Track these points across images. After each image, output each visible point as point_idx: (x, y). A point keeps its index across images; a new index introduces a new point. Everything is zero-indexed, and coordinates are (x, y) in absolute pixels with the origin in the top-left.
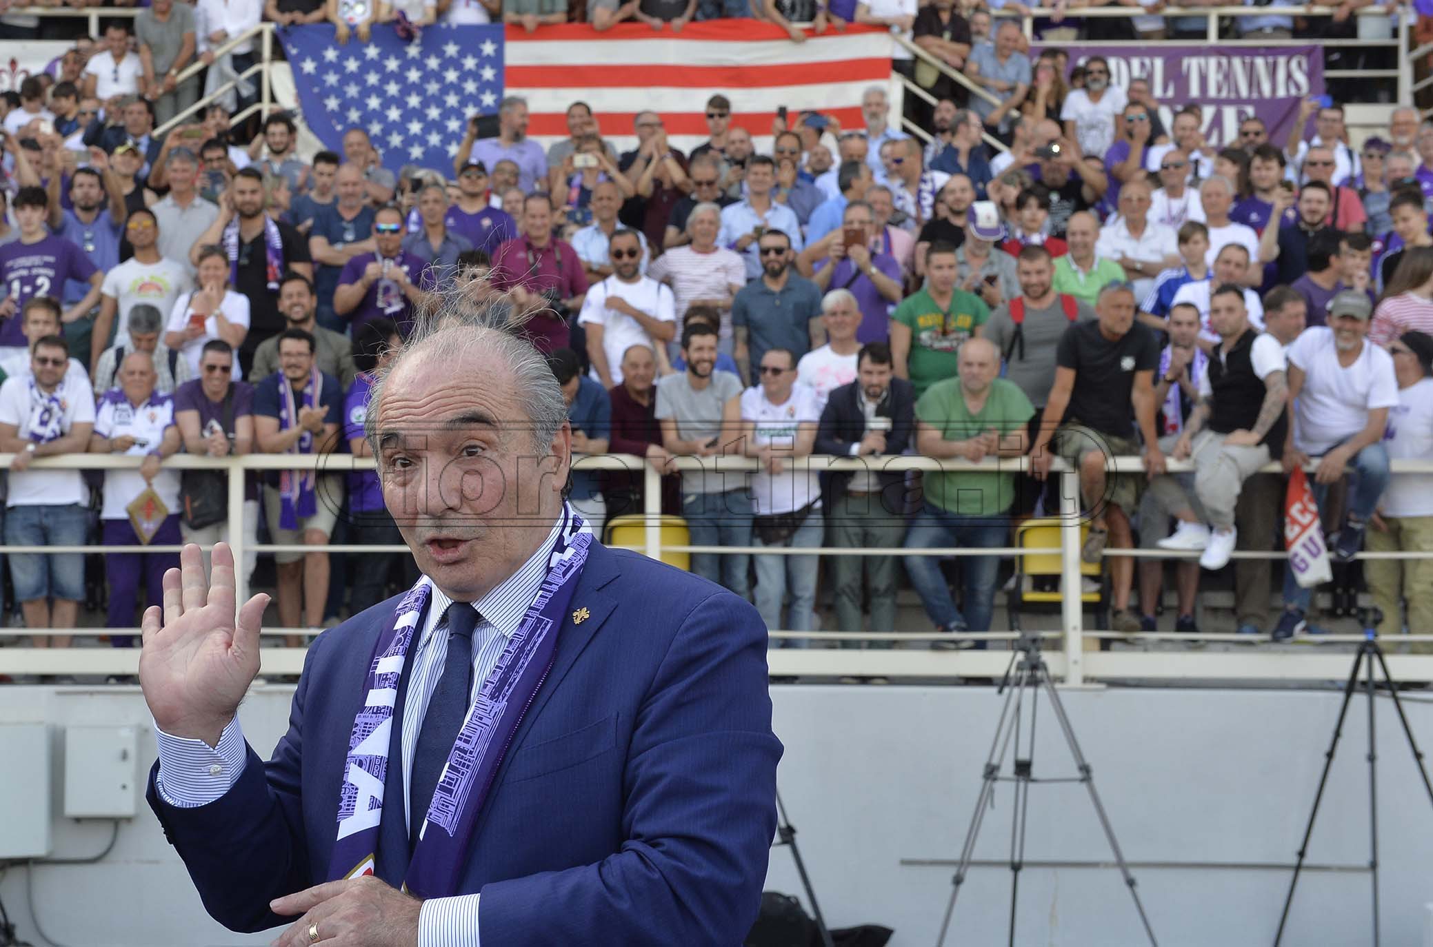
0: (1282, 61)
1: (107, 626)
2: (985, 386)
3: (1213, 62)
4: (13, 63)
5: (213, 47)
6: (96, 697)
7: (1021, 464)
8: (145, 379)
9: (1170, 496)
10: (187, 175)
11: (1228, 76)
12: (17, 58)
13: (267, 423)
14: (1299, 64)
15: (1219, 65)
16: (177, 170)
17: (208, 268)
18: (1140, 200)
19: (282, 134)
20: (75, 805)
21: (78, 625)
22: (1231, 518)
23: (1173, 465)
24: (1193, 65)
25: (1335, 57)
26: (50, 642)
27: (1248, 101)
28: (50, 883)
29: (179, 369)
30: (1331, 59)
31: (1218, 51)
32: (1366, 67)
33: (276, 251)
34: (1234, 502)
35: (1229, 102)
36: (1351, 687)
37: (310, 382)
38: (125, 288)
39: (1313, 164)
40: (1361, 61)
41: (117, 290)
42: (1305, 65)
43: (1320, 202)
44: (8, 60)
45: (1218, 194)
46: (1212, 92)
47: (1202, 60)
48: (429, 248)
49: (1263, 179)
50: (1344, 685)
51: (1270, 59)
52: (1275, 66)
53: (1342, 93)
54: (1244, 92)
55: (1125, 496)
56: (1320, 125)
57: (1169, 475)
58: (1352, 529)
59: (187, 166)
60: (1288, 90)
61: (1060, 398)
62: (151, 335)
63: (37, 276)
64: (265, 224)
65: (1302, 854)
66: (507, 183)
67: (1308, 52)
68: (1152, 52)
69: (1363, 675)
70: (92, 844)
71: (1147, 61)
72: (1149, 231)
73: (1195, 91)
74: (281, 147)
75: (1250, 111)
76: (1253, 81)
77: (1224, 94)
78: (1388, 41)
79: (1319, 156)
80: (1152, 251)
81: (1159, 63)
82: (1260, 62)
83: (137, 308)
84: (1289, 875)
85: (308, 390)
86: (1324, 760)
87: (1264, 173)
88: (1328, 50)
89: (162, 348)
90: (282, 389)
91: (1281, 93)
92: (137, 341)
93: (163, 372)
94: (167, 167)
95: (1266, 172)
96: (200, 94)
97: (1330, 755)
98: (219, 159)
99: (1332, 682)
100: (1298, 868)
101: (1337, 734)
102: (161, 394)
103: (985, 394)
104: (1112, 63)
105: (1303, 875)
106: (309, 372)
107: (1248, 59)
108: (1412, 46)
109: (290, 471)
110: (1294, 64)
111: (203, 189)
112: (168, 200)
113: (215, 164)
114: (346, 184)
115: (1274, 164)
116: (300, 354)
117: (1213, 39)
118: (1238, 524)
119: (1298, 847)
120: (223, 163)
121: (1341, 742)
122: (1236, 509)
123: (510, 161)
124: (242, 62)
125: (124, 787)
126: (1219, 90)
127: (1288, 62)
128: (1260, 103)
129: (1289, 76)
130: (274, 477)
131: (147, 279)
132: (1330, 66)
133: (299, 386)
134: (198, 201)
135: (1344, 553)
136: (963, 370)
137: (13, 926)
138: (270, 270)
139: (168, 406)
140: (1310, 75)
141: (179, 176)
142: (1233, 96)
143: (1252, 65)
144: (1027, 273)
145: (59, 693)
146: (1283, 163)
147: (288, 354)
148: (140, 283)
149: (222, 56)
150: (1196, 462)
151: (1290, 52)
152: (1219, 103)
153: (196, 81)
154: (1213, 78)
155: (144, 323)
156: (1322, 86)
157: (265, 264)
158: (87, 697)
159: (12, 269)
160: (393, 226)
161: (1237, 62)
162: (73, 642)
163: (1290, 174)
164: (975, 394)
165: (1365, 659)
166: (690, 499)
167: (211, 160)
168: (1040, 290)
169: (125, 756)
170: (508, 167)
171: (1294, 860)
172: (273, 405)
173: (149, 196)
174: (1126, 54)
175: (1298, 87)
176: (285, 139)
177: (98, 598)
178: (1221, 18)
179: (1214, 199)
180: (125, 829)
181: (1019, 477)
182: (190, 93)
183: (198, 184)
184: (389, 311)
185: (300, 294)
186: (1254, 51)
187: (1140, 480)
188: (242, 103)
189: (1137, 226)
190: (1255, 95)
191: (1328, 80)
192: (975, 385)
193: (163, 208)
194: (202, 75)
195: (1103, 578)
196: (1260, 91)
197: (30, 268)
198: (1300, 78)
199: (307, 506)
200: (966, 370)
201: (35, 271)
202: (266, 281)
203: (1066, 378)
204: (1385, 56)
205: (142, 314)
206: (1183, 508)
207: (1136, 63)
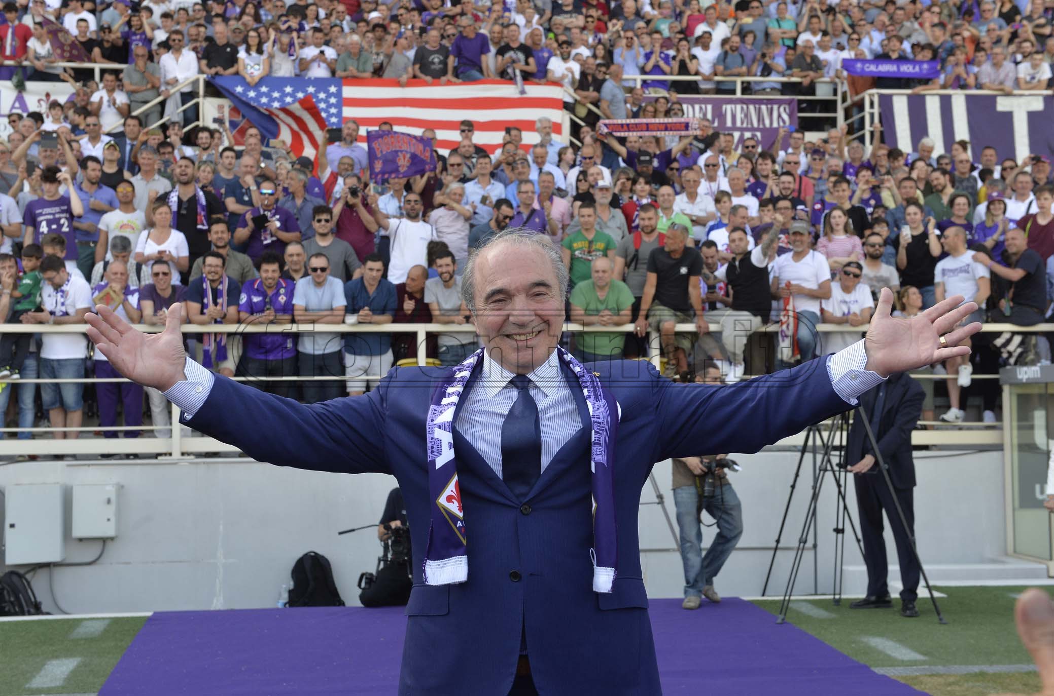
0: (775, 107)
1: (100, 425)
2: (607, 284)
3: (739, 107)
4: (48, 95)
5: (169, 87)
6: (91, 467)
7: (630, 328)
8: (124, 277)
9: (709, 345)
10: (150, 162)
11: (747, 115)
12: (51, 93)
13: (195, 306)
14: (785, 109)
15: (742, 108)
16: (144, 158)
17: (161, 214)
18: (695, 181)
19: (206, 138)
20: (78, 531)
21: (83, 425)
22: (741, 357)
23: (713, 327)
24: (728, 108)
25: (804, 105)
26: (65, 435)
27: (758, 129)
28: (63, 577)
29: (142, 275)
30: (802, 106)
31: (742, 101)
32: (820, 112)
33: (202, 207)
34: (743, 348)
35: (747, 129)
36: (804, 449)
37: (221, 282)
38: (112, 226)
39: (789, 163)
40: (818, 108)
41: (108, 227)
42: (787, 110)
43: (789, 183)
44: (44, 93)
45: (738, 179)
46: (738, 124)
47: (733, 106)
48: (295, 206)
49: (763, 170)
50: (801, 448)
51: (769, 106)
52: (772, 109)
53: (807, 125)
54: (755, 125)
55: (686, 344)
56: (792, 141)
57: (709, 334)
59: (150, 156)
60: (779, 123)
61: (650, 290)
62: (124, 254)
63: (60, 219)
64: (195, 190)
65: (778, 541)
66: (347, 170)
67: (790, 102)
68: (706, 101)
69: (810, 443)
70: (90, 553)
71: (703, 106)
72: (698, 199)
73: (729, 123)
74: (206, 146)
75: (759, 134)
76: (760, 119)
77: (745, 125)
78: (832, 98)
79: (792, 158)
80: (701, 210)
81: (709, 107)
82: (764, 107)
83: (115, 238)
84: (772, 552)
85: (220, 287)
86: (790, 489)
87: (764, 167)
88: (800, 102)
89: (132, 262)
90: (204, 285)
91: (775, 125)
92: (116, 257)
93: (133, 277)
94: (139, 156)
95: (766, 167)
96: (162, 116)
97: (793, 487)
98: (169, 153)
99: (795, 446)
100: (776, 549)
101: (797, 475)
102: (132, 288)
103: (607, 289)
104: (685, 107)
105: (778, 552)
106: (221, 277)
107: (757, 106)
108: (844, 100)
109: (209, 334)
110: (782, 109)
111: (159, 170)
112: (139, 176)
113: (167, 156)
114: (247, 166)
115: (769, 162)
116: (217, 266)
117: (739, 94)
118: (745, 360)
119: (776, 538)
120: (171, 155)
121: (799, 479)
122: (744, 352)
123: (348, 157)
124: (186, 97)
125: (109, 520)
126: (742, 123)
127: (779, 108)
128: (764, 130)
129: (779, 116)
130: (199, 337)
131: (125, 222)
132: (801, 110)
133: (214, 285)
134: (157, 177)
136: (595, 275)
137: (40, 603)
138: (199, 217)
139: (136, 296)
140: (791, 116)
141: (146, 162)
142: (749, 126)
143: (760, 109)
144: (644, 219)
145: (68, 466)
146: (774, 162)
147: (210, 265)
148: (121, 224)
149: (174, 93)
150: (722, 326)
151: (780, 103)
152: (742, 130)
153: (159, 108)
154: (739, 116)
155: (120, 247)
156: (796, 121)
157: (196, 214)
158: (86, 467)
159: (41, 214)
160: (270, 191)
161: (751, 107)
162: (79, 435)
163: (777, 167)
164: (602, 288)
165: (811, 434)
166: (444, 349)
167: (164, 153)
169: (109, 501)
170: (346, 161)
171: (774, 545)
172: (199, 295)
173: (127, 175)
174: (692, 102)
175: (784, 122)
176: (209, 141)
177: (95, 410)
178: (743, 83)
179: (736, 181)
180: (109, 544)
181: (628, 335)
182: (156, 115)
183: (156, 167)
184: (265, 242)
185: (222, 232)
186: (761, 102)
187: (694, 336)
188: (187, 122)
189: (692, 196)
190: (761, 126)
191: (799, 118)
192: (600, 283)
193: (137, 180)
194: (163, 104)
196: (764, 124)
197: (53, 214)
198: (785, 117)
199: (222, 354)
200: (596, 275)
201: (57, 216)
202: (196, 224)
203: (652, 278)
204: (829, 106)
205: (118, 241)
206: (715, 352)
207: (697, 107)
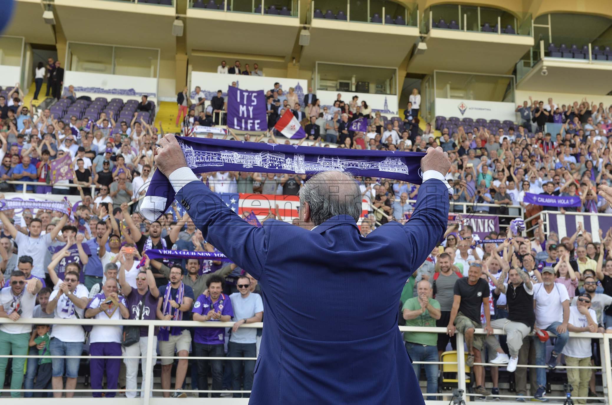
0: (486, 220)
3: (465, 219)
11: (470, 224)
15: (467, 220)
22: (517, 353)
25: (504, 220)
27: (476, 233)
30: (502, 221)
31: (467, 217)
42: (493, 222)
51: (483, 220)
52: (484, 221)
55: (477, 343)
58: (554, 357)
60: (488, 230)
61: (456, 305)
67: (494, 218)
76: (478, 227)
78: (518, 216)
82: (479, 220)
88: (500, 218)
91: (486, 231)
107: (476, 220)
108: (526, 218)
110: (490, 222)
117: (465, 213)
127: (488, 221)
128: (481, 233)
129: (489, 226)
132: (501, 223)
135: (551, 366)
140: (495, 226)
143: (477, 221)
144: (442, 263)
151: (489, 218)
156: (498, 229)
161: (472, 220)
168: (447, 269)
175: (491, 229)
178: (467, 206)
186: (478, 217)
190: (478, 231)
191: (501, 227)
195: (471, 374)
196: (480, 230)
198: (492, 226)
200: (420, 291)
201: (73, 255)
203: (457, 299)
206: (498, 348)
